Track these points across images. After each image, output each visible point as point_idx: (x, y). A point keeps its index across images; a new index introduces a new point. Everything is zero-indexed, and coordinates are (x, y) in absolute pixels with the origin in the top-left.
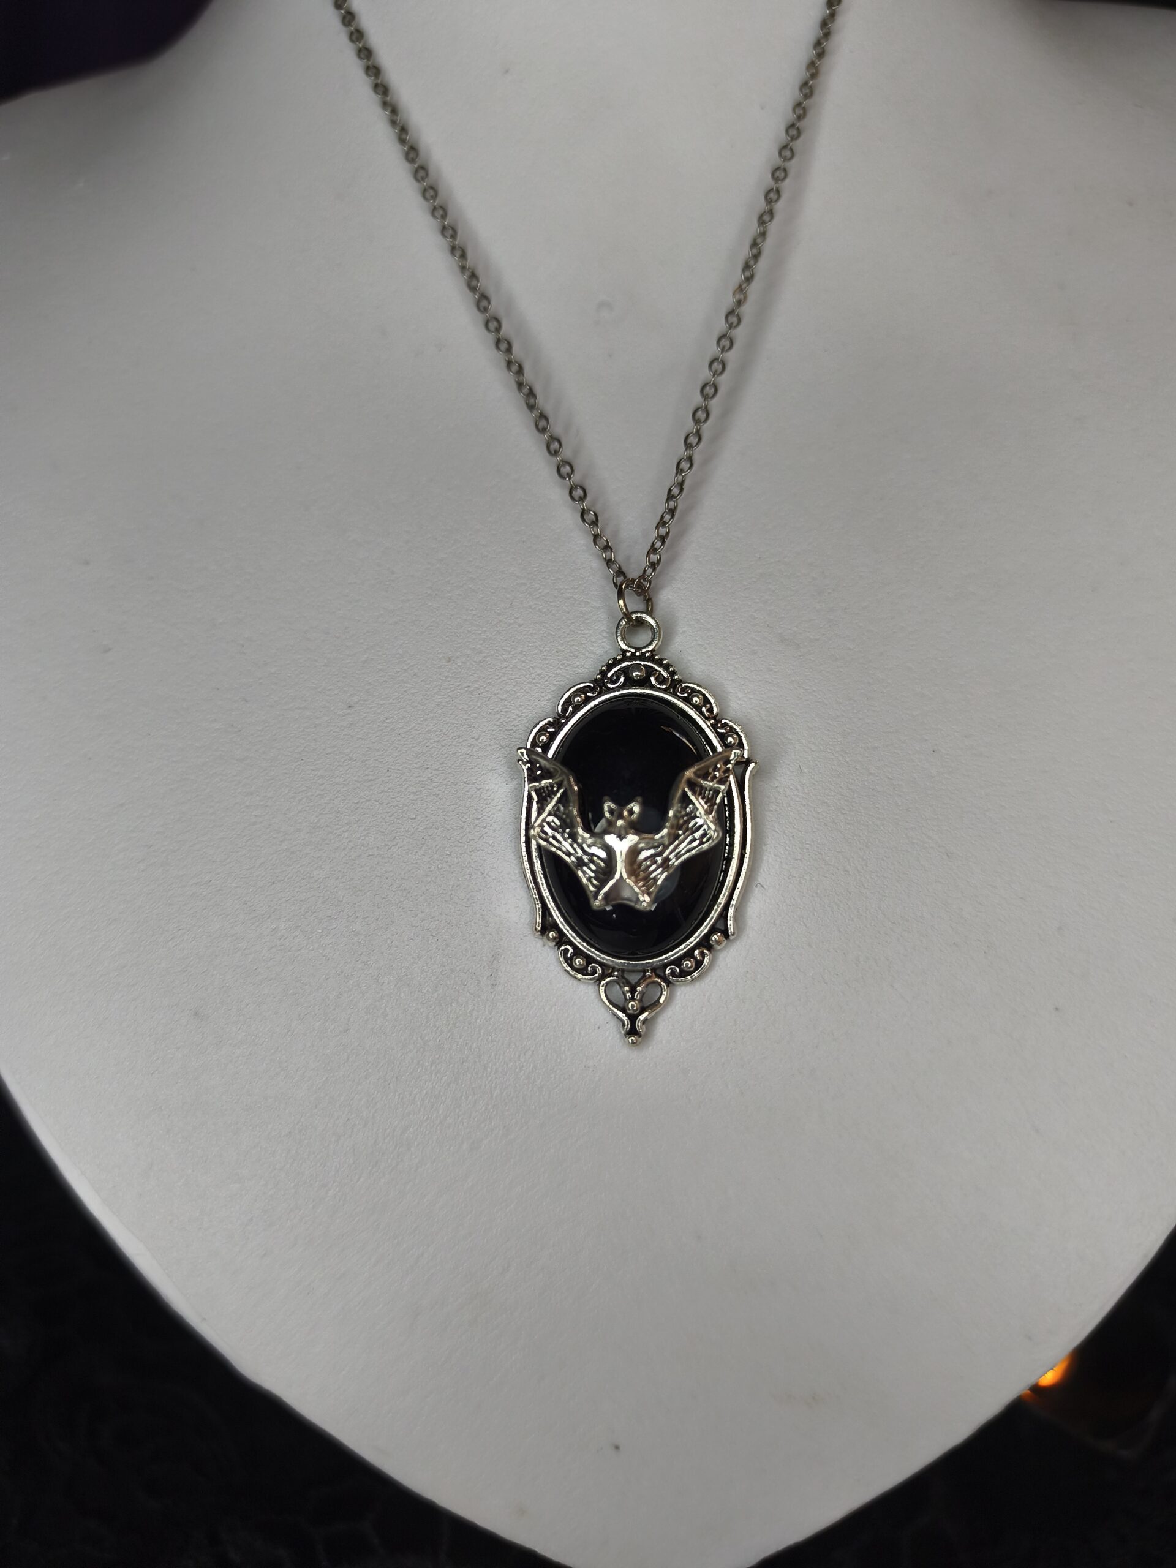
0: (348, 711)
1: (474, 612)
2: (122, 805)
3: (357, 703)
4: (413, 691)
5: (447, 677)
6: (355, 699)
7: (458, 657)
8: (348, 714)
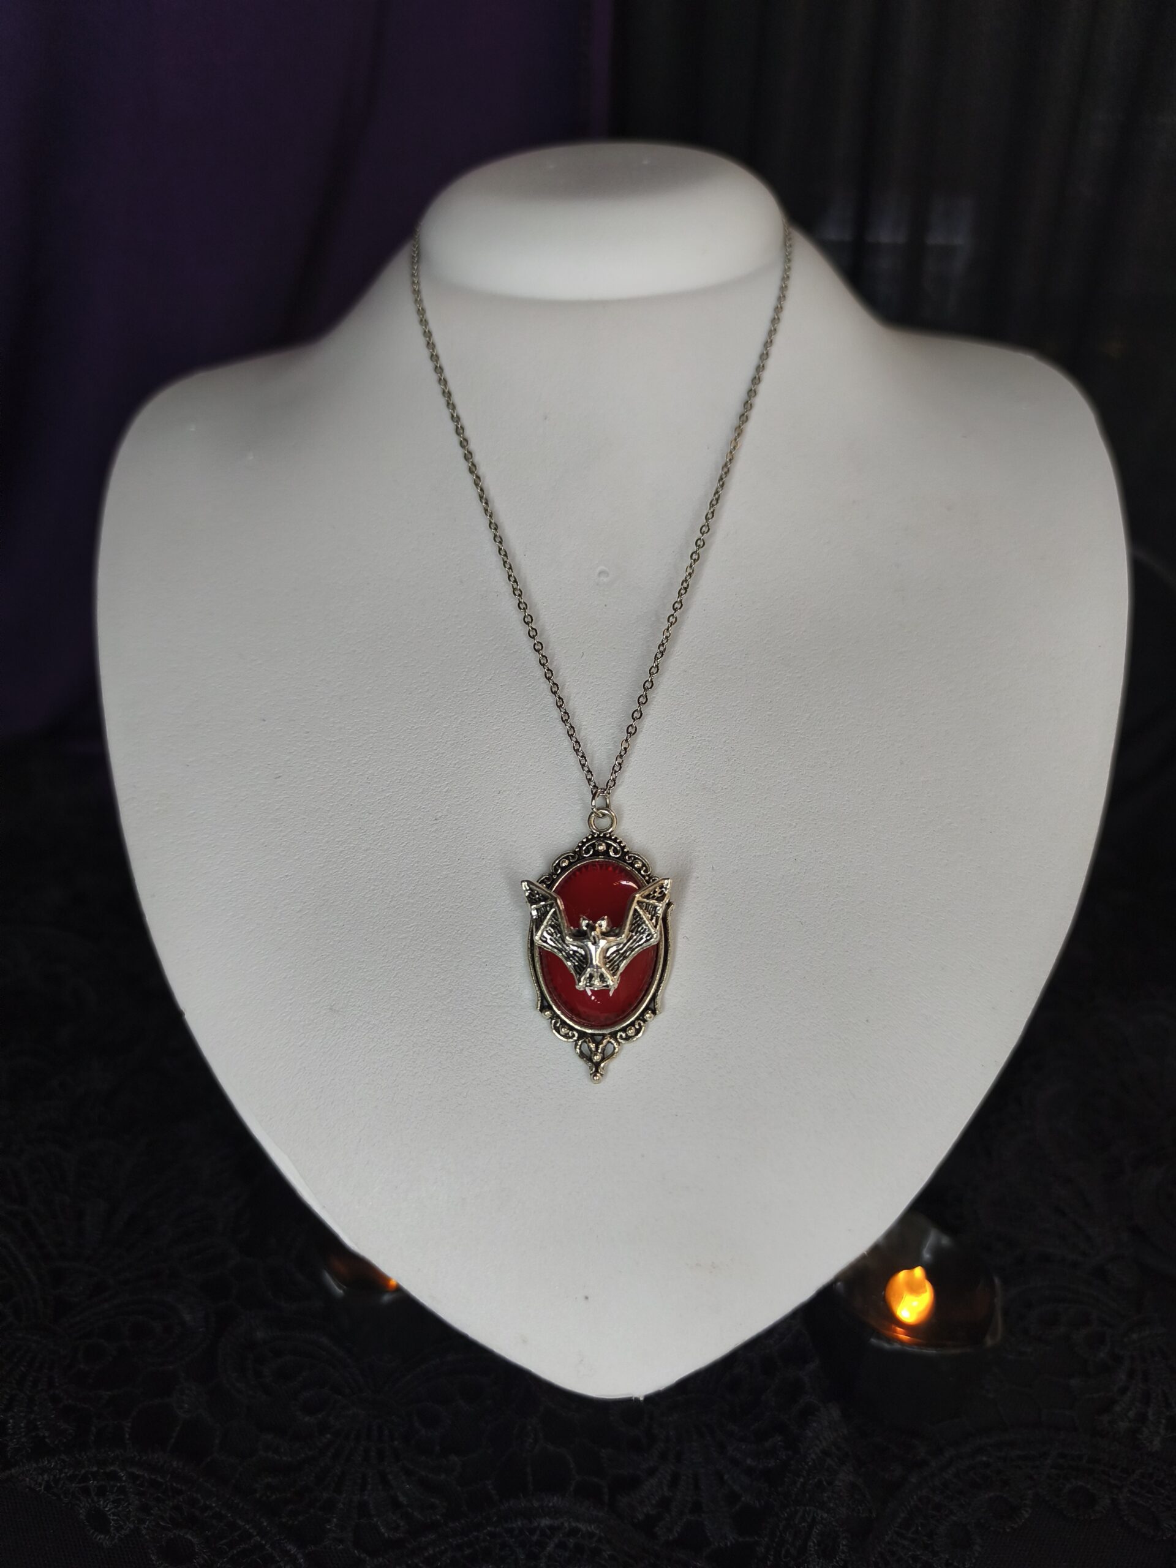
0: (435, 822)
1: (515, 764)
2: (287, 876)
3: (440, 817)
4: (475, 811)
5: (498, 803)
6: (440, 814)
7: (504, 791)
8: (436, 824)
